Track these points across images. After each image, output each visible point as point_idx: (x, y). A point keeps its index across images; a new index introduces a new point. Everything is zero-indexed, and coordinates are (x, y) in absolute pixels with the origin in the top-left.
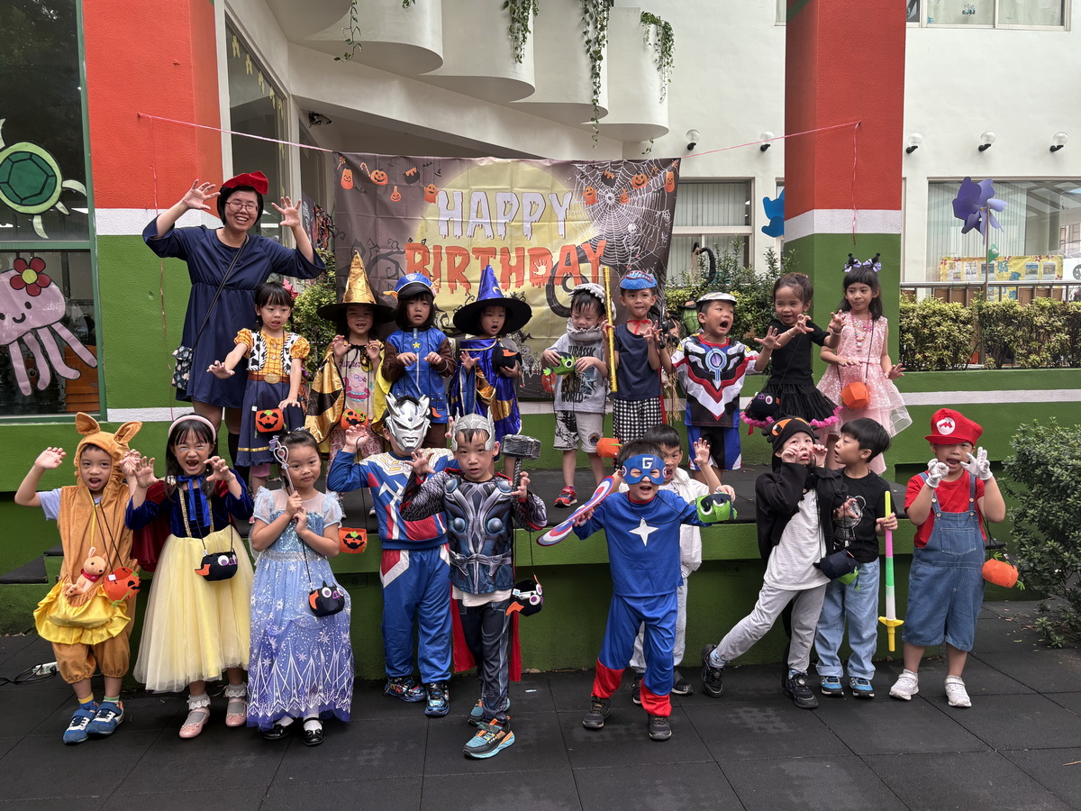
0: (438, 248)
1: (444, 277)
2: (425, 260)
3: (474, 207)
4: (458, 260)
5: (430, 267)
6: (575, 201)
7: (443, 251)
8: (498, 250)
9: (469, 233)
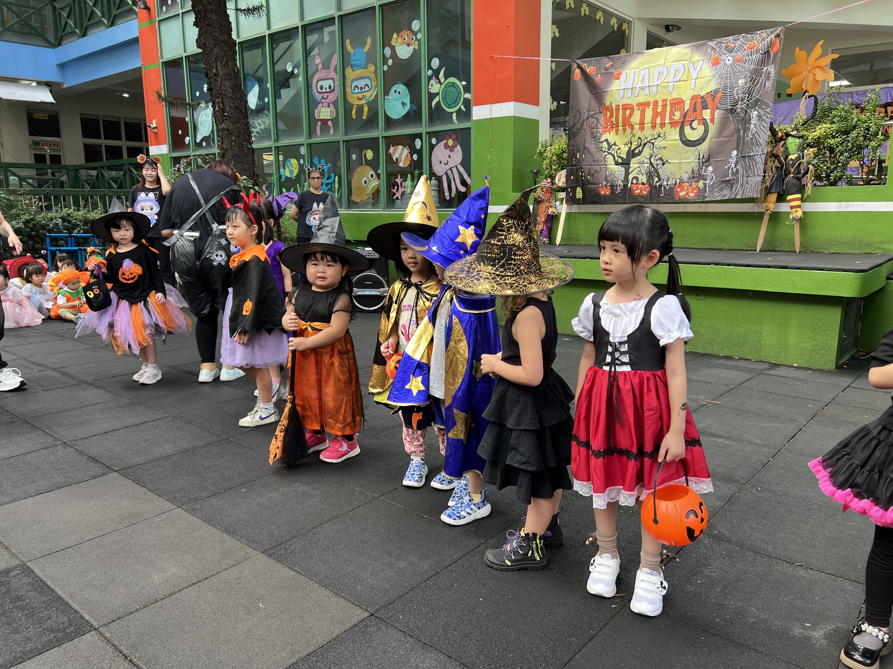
0: (618, 106)
1: (620, 124)
2: (611, 116)
3: (641, 78)
4: (628, 112)
5: (613, 119)
6: (705, 65)
7: (620, 108)
8: (652, 103)
9: (635, 95)
